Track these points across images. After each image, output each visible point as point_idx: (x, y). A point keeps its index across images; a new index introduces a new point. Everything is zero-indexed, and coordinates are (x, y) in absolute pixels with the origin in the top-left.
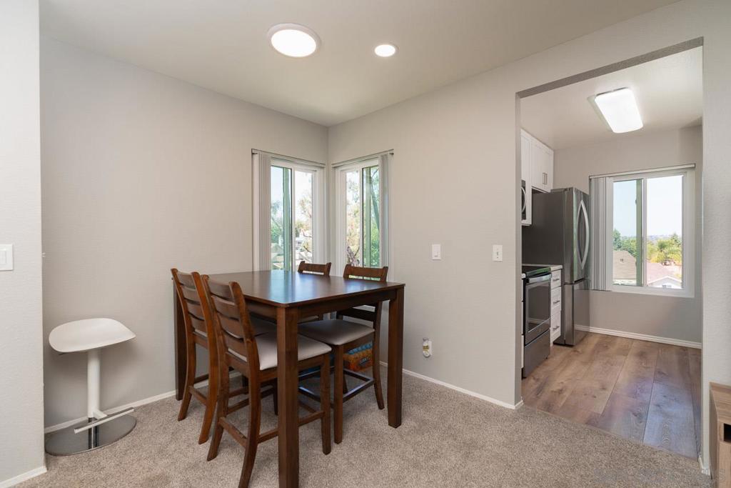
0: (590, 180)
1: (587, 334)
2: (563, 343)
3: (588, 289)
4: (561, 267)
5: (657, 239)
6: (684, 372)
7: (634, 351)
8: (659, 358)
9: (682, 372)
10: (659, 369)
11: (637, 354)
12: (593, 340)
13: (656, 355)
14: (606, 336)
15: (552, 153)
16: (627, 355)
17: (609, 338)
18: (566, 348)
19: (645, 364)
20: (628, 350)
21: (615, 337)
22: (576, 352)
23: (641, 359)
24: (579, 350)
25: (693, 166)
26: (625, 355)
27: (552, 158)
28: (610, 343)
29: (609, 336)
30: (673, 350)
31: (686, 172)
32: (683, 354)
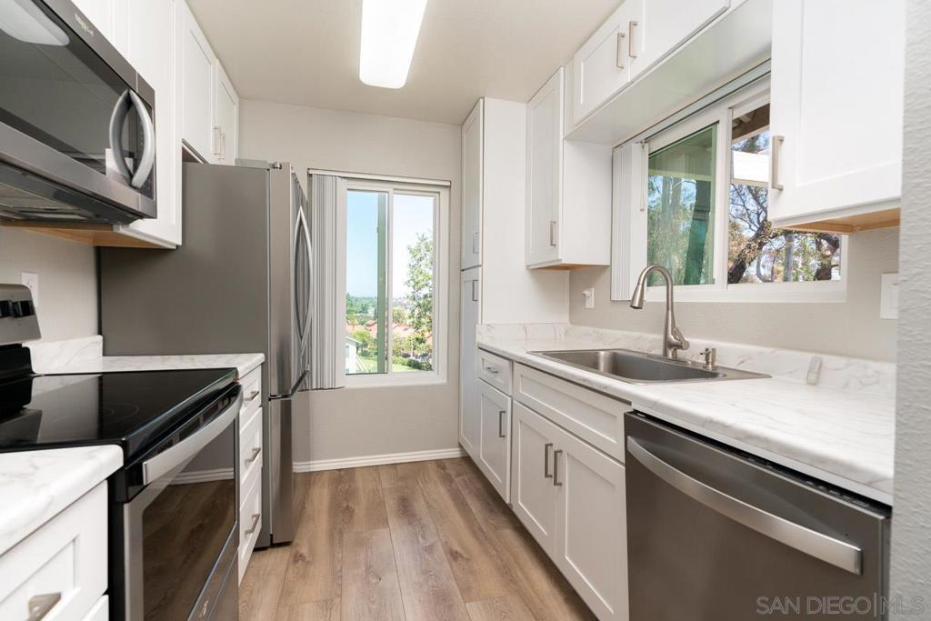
0: (310, 175)
2: (270, 544)
4: (261, 357)
6: (476, 531)
7: (391, 504)
8: (429, 507)
9: (474, 533)
10: (446, 543)
11: (399, 511)
12: (320, 498)
13: (422, 499)
14: (338, 472)
15: (236, 100)
16: (387, 522)
17: (343, 477)
18: (276, 558)
19: (423, 537)
20: (382, 503)
21: (351, 471)
22: (300, 562)
23: (410, 524)
24: (304, 550)
25: (448, 184)
26: (384, 522)
27: (235, 109)
28: (350, 494)
29: (342, 472)
30: (433, 474)
31: (439, 193)
32: (447, 480)
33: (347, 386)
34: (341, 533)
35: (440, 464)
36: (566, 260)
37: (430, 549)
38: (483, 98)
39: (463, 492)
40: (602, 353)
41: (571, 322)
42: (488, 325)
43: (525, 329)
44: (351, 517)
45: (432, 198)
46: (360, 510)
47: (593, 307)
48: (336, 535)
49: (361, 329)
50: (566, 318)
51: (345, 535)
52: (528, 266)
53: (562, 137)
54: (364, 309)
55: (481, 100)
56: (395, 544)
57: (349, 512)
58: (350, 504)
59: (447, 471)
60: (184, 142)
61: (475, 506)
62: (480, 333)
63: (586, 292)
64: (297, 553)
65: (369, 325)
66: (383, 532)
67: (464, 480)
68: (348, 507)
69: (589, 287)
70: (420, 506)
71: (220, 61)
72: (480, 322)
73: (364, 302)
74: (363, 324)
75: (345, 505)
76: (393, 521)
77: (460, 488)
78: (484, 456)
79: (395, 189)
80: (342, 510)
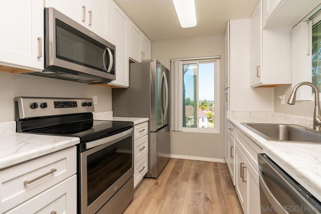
0: (171, 61)
1: (169, 159)
2: (150, 177)
3: (169, 131)
4: (147, 119)
5: (201, 101)
6: (219, 193)
7: (192, 174)
8: (205, 178)
9: (218, 193)
10: (206, 194)
11: (193, 177)
12: (171, 167)
13: (203, 175)
14: (179, 160)
15: (150, 42)
16: (188, 180)
17: (180, 162)
18: (151, 182)
19: (198, 189)
20: (189, 173)
21: (183, 160)
22: (157, 185)
23: (196, 183)
24: (159, 182)
25: (219, 57)
26: (187, 180)
27: (150, 45)
28: (180, 168)
29: (180, 160)
30: (211, 167)
31: (216, 61)
32: (216, 170)
33: (183, 131)
34: (172, 180)
35: (216, 164)
36: (265, 83)
37: (199, 194)
38: (229, 21)
39: (220, 177)
40: (281, 126)
41: (276, 111)
42: (232, 111)
43: (250, 113)
44: (177, 175)
45: (214, 63)
46: (181, 174)
47: (284, 104)
48: (170, 180)
49: (210, 112)
50: (273, 109)
51: (173, 181)
52: (251, 87)
53: (262, 28)
54: (211, 105)
55: (229, 22)
56: (188, 188)
57: (178, 173)
58: (179, 171)
59: (217, 167)
60: (129, 57)
61: (223, 183)
62: (228, 114)
63: (280, 97)
64: (157, 182)
65: (213, 111)
66: (185, 183)
67: (223, 172)
68: (178, 172)
69: (282, 94)
70: (202, 178)
71: (144, 33)
72: (229, 110)
73: (211, 102)
74: (210, 110)
75: (177, 171)
76: (190, 181)
77: (220, 175)
78: (230, 164)
79: (199, 62)
80: (175, 173)
